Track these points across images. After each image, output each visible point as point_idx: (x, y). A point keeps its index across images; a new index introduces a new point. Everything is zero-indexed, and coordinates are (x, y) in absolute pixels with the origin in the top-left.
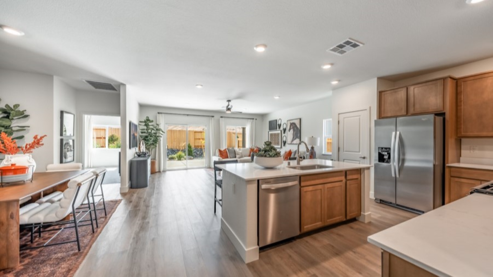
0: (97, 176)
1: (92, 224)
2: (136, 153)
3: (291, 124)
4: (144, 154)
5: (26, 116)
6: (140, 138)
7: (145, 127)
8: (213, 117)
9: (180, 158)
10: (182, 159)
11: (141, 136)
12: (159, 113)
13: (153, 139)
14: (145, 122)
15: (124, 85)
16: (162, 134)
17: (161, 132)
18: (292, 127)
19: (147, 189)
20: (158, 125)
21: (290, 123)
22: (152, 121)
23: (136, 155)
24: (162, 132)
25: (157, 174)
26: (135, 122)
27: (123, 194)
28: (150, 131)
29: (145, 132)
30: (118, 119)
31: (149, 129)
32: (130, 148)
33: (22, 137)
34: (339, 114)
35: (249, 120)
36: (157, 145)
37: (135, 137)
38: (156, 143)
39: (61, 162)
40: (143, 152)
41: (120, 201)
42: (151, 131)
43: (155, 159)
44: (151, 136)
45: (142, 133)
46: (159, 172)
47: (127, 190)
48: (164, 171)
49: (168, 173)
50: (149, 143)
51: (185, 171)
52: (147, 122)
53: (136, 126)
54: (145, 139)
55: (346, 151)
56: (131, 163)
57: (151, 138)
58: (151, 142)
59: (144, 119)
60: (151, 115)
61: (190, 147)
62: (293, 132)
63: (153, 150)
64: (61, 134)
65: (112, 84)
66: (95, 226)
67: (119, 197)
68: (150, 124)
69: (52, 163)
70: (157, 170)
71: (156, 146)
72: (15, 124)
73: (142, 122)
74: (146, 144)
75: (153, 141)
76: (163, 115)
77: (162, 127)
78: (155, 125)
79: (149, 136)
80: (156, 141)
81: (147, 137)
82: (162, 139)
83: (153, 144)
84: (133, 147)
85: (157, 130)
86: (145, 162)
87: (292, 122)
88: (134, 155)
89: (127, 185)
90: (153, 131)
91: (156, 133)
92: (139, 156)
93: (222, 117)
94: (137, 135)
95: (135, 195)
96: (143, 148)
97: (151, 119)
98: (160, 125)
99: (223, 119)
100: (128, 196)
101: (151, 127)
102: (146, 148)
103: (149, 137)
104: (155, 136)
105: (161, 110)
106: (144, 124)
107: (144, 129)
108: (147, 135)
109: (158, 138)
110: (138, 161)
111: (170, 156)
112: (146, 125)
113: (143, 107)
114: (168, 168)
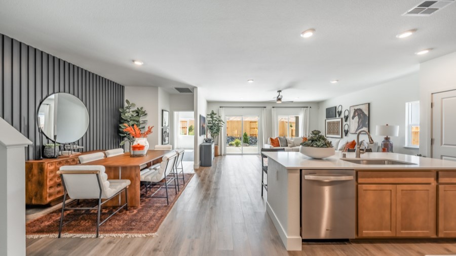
0: (179, 154)
1: (176, 188)
2: (205, 139)
3: (356, 111)
5: (146, 114)
7: (211, 119)
8: (265, 107)
9: (237, 145)
10: (239, 145)
11: (208, 126)
12: (220, 107)
13: (216, 128)
14: (211, 115)
15: (196, 87)
17: (222, 123)
18: (357, 114)
19: (211, 168)
20: (219, 117)
21: (355, 109)
22: (216, 114)
25: (219, 157)
26: (204, 115)
27: (196, 170)
28: (214, 122)
29: (211, 123)
30: (192, 113)
32: (200, 135)
33: (144, 128)
34: (432, 94)
35: (302, 108)
36: (219, 133)
37: (203, 128)
38: (218, 131)
39: (162, 144)
40: (209, 139)
41: (194, 174)
43: (217, 144)
45: (209, 123)
46: (221, 155)
47: (198, 167)
49: (227, 157)
51: (240, 156)
52: (212, 114)
53: (204, 118)
54: (211, 128)
55: (445, 145)
56: (201, 146)
58: (215, 131)
59: (210, 112)
60: (215, 109)
61: (245, 135)
62: (358, 120)
63: (216, 137)
64: (162, 126)
65: (189, 88)
66: (177, 190)
67: (193, 172)
68: (214, 116)
69: (158, 144)
70: (219, 154)
71: (219, 135)
72: (141, 119)
74: (211, 133)
76: (224, 108)
77: (222, 118)
78: (218, 117)
80: (218, 130)
81: (212, 127)
82: (223, 128)
83: (216, 133)
84: (202, 134)
85: (219, 121)
86: (210, 146)
87: (356, 108)
88: (203, 140)
89: (198, 163)
90: (216, 122)
91: (218, 124)
92: (206, 141)
93: (273, 107)
94: (205, 126)
95: (203, 172)
96: (209, 136)
97: (215, 112)
99: (275, 109)
100: (198, 171)
101: (215, 119)
102: (211, 135)
103: (214, 127)
104: (218, 126)
105: (223, 104)
106: (210, 116)
107: (210, 121)
108: (212, 125)
110: (205, 145)
111: (230, 143)
113: (209, 103)
114: (227, 153)
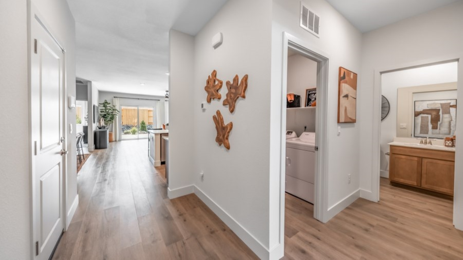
2: (98, 127)
4: (104, 127)
6: (100, 116)
7: (104, 108)
8: (159, 100)
9: (134, 133)
10: (136, 133)
11: (101, 115)
12: (115, 97)
13: (110, 116)
14: (103, 104)
15: (90, 81)
16: (117, 113)
17: (117, 112)
20: (114, 106)
22: (110, 104)
23: (97, 128)
24: (118, 111)
25: (114, 143)
26: (97, 104)
28: (107, 111)
29: (103, 112)
31: (107, 110)
32: (94, 122)
36: (114, 121)
38: (113, 119)
40: (103, 126)
42: (109, 111)
43: (112, 131)
44: (108, 115)
45: (101, 112)
46: (116, 141)
48: (120, 140)
49: (122, 141)
50: (107, 120)
51: (137, 141)
52: (105, 104)
53: (97, 108)
54: (104, 116)
56: (96, 132)
57: (109, 116)
58: (109, 119)
59: (103, 101)
60: (109, 99)
61: (142, 123)
63: (111, 125)
68: (108, 105)
70: (114, 140)
71: (113, 122)
73: (101, 104)
74: (105, 120)
75: (110, 118)
76: (118, 99)
77: (117, 108)
78: (112, 107)
79: (107, 114)
80: (112, 118)
81: (105, 115)
82: (117, 117)
83: (110, 120)
85: (113, 110)
86: (105, 132)
88: (96, 128)
89: (93, 146)
90: (110, 111)
91: (112, 112)
92: (100, 128)
93: (166, 101)
96: (103, 123)
97: (108, 102)
98: (115, 107)
101: (109, 108)
102: (105, 123)
103: (107, 115)
104: (112, 114)
105: (117, 95)
106: (102, 105)
107: (103, 109)
108: (105, 113)
109: (114, 116)
110: (100, 132)
112: (104, 106)
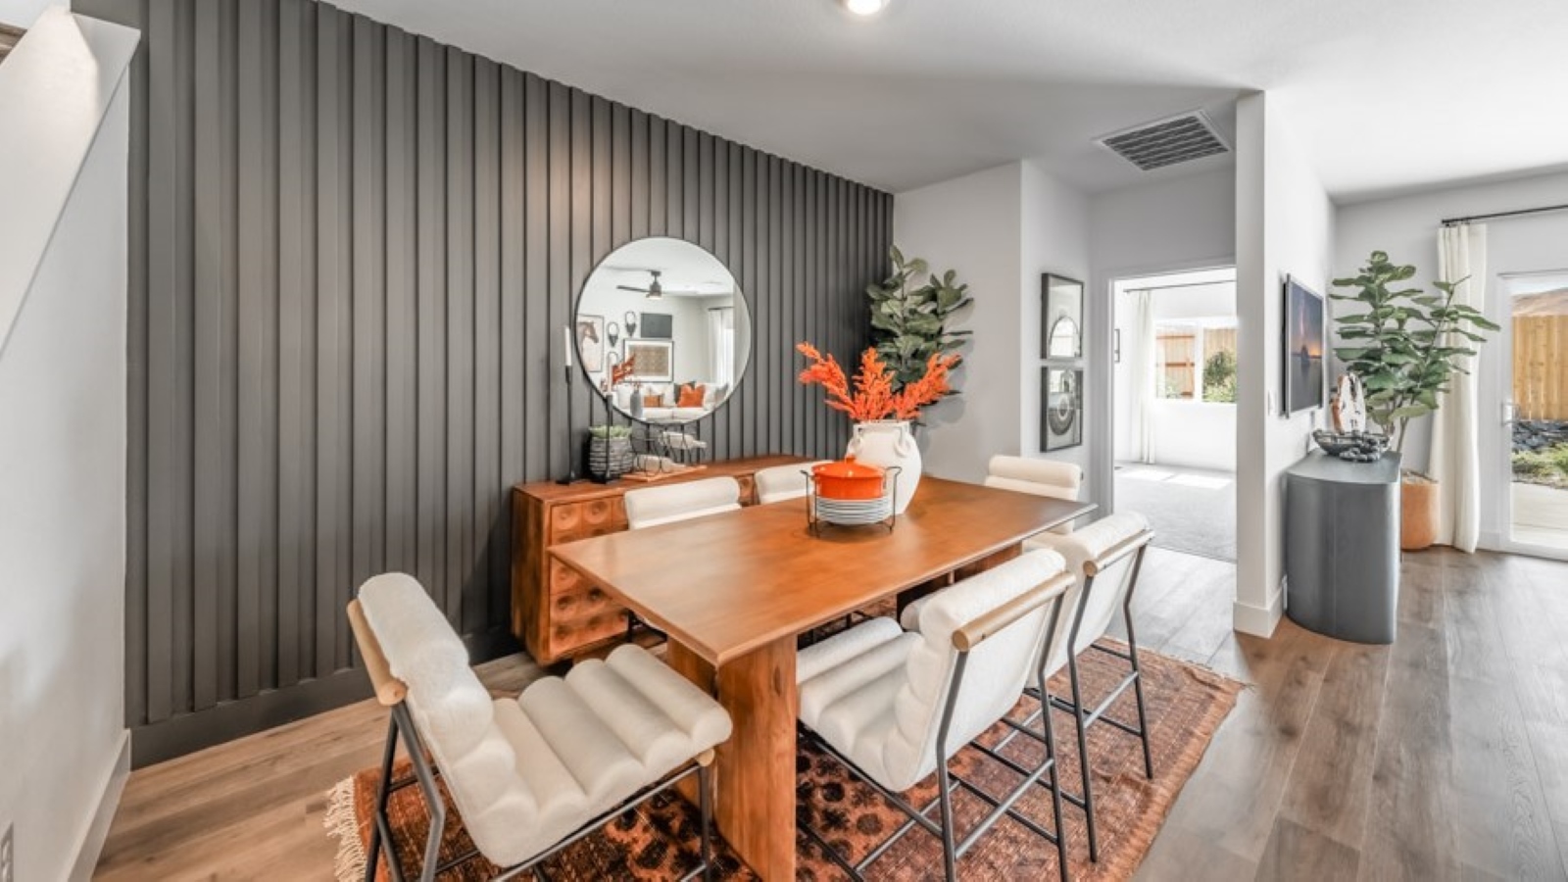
2: (1316, 435)
4: (1362, 449)
6: (1337, 361)
7: (1366, 308)
11: (1342, 354)
12: (1447, 223)
13: (1410, 364)
14: (1364, 279)
17: (1469, 326)
19: (1391, 663)
20: (1444, 286)
22: (1409, 271)
23: (1314, 446)
24: (1479, 321)
26: (1313, 281)
28: (1391, 323)
29: (1362, 334)
31: (1386, 316)
32: (1283, 409)
36: (1440, 398)
37: (1306, 360)
38: (1432, 385)
40: (1355, 437)
42: (1401, 322)
43: (1426, 472)
44: (1398, 352)
45: (1346, 335)
47: (1266, 626)
48: (1491, 552)
50: (1390, 388)
52: (1375, 277)
53: (1314, 304)
54: (1367, 366)
56: (1290, 489)
57: (1400, 360)
58: (1400, 380)
59: (1357, 263)
60: (1399, 241)
63: (1415, 424)
65: (1201, 115)
67: (1228, 662)
68: (1392, 287)
70: (1441, 537)
71: (1433, 406)
73: (1347, 282)
74: (1370, 393)
75: (1413, 376)
76: (1482, 227)
77: (1472, 294)
78: (1429, 292)
79: (1388, 350)
80: (1428, 379)
81: (1374, 355)
82: (1472, 364)
83: (1413, 393)
84: (1299, 406)
85: (1439, 314)
88: (1307, 446)
89: (1270, 600)
90: (1412, 326)
91: (1430, 334)
92: (1333, 452)
94: (1321, 351)
95: (1315, 684)
96: (1354, 415)
97: (1397, 260)
98: (1457, 290)
100: (1271, 669)
101: (1402, 302)
102: (1369, 409)
103: (1388, 357)
104: (1426, 350)
105: (1468, 203)
106: (1356, 290)
107: (1360, 318)
108: (1377, 344)
109: (1447, 359)
112: (1368, 296)
113: (1346, 208)
114: (1517, 538)
